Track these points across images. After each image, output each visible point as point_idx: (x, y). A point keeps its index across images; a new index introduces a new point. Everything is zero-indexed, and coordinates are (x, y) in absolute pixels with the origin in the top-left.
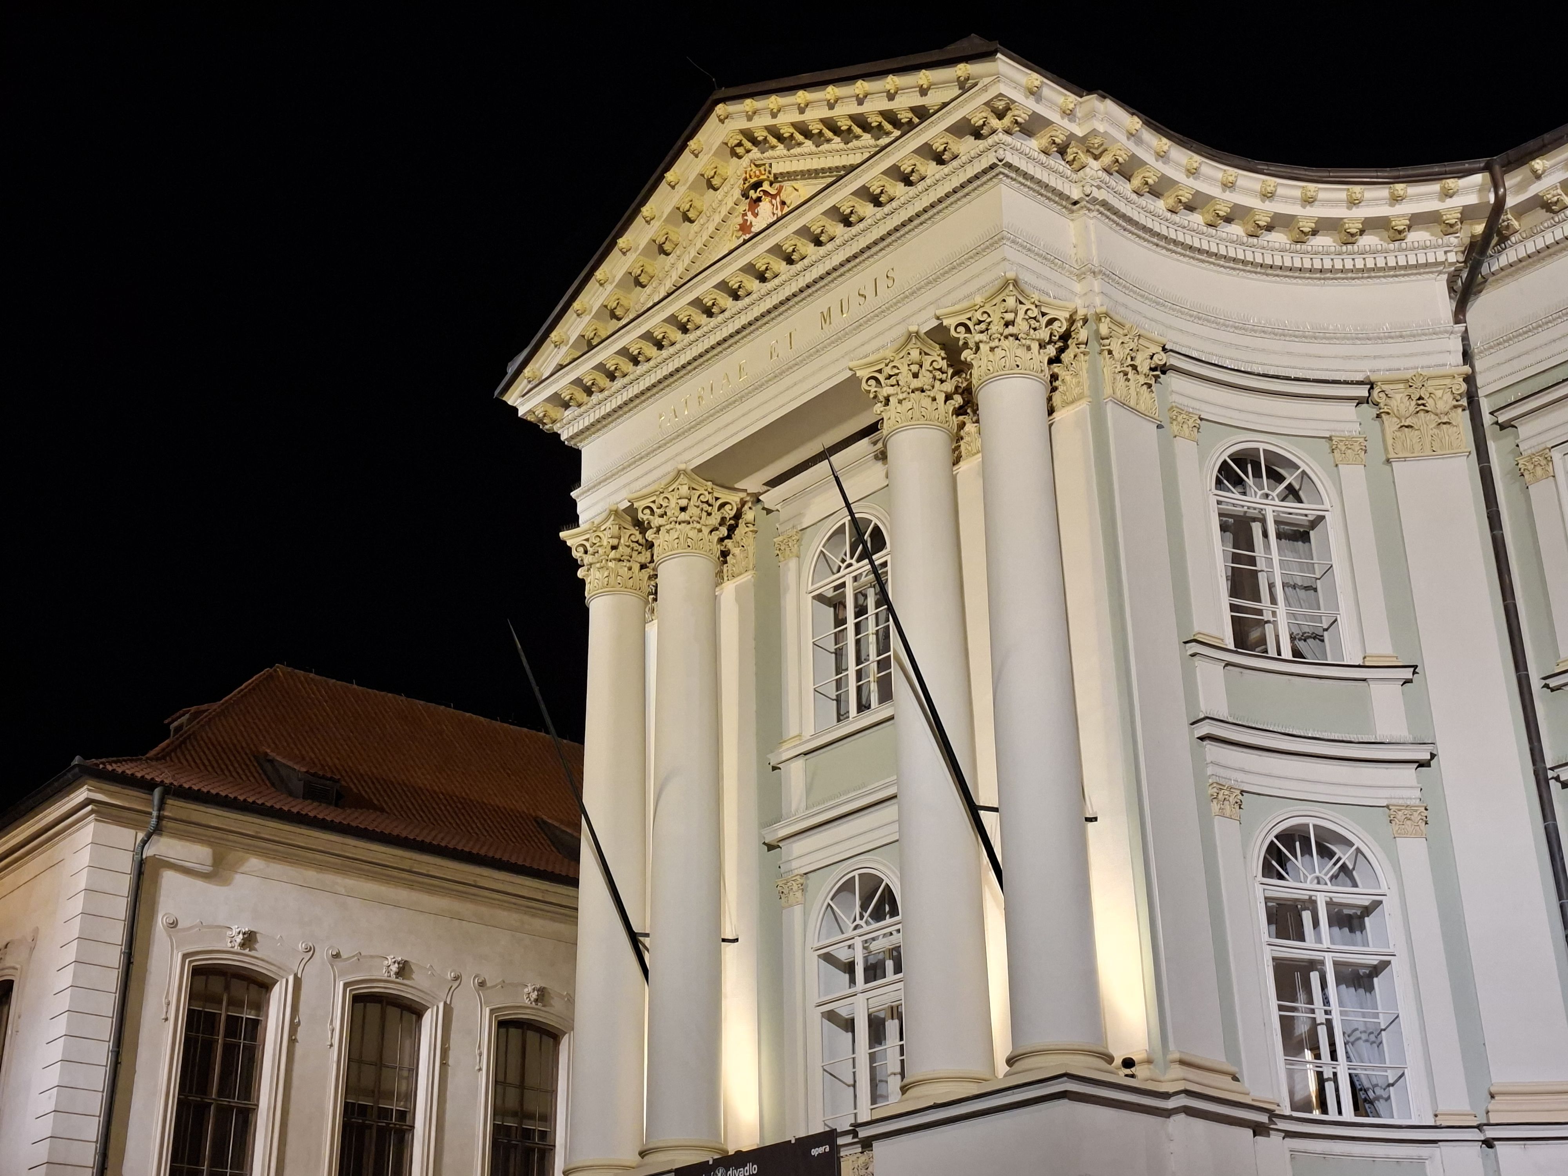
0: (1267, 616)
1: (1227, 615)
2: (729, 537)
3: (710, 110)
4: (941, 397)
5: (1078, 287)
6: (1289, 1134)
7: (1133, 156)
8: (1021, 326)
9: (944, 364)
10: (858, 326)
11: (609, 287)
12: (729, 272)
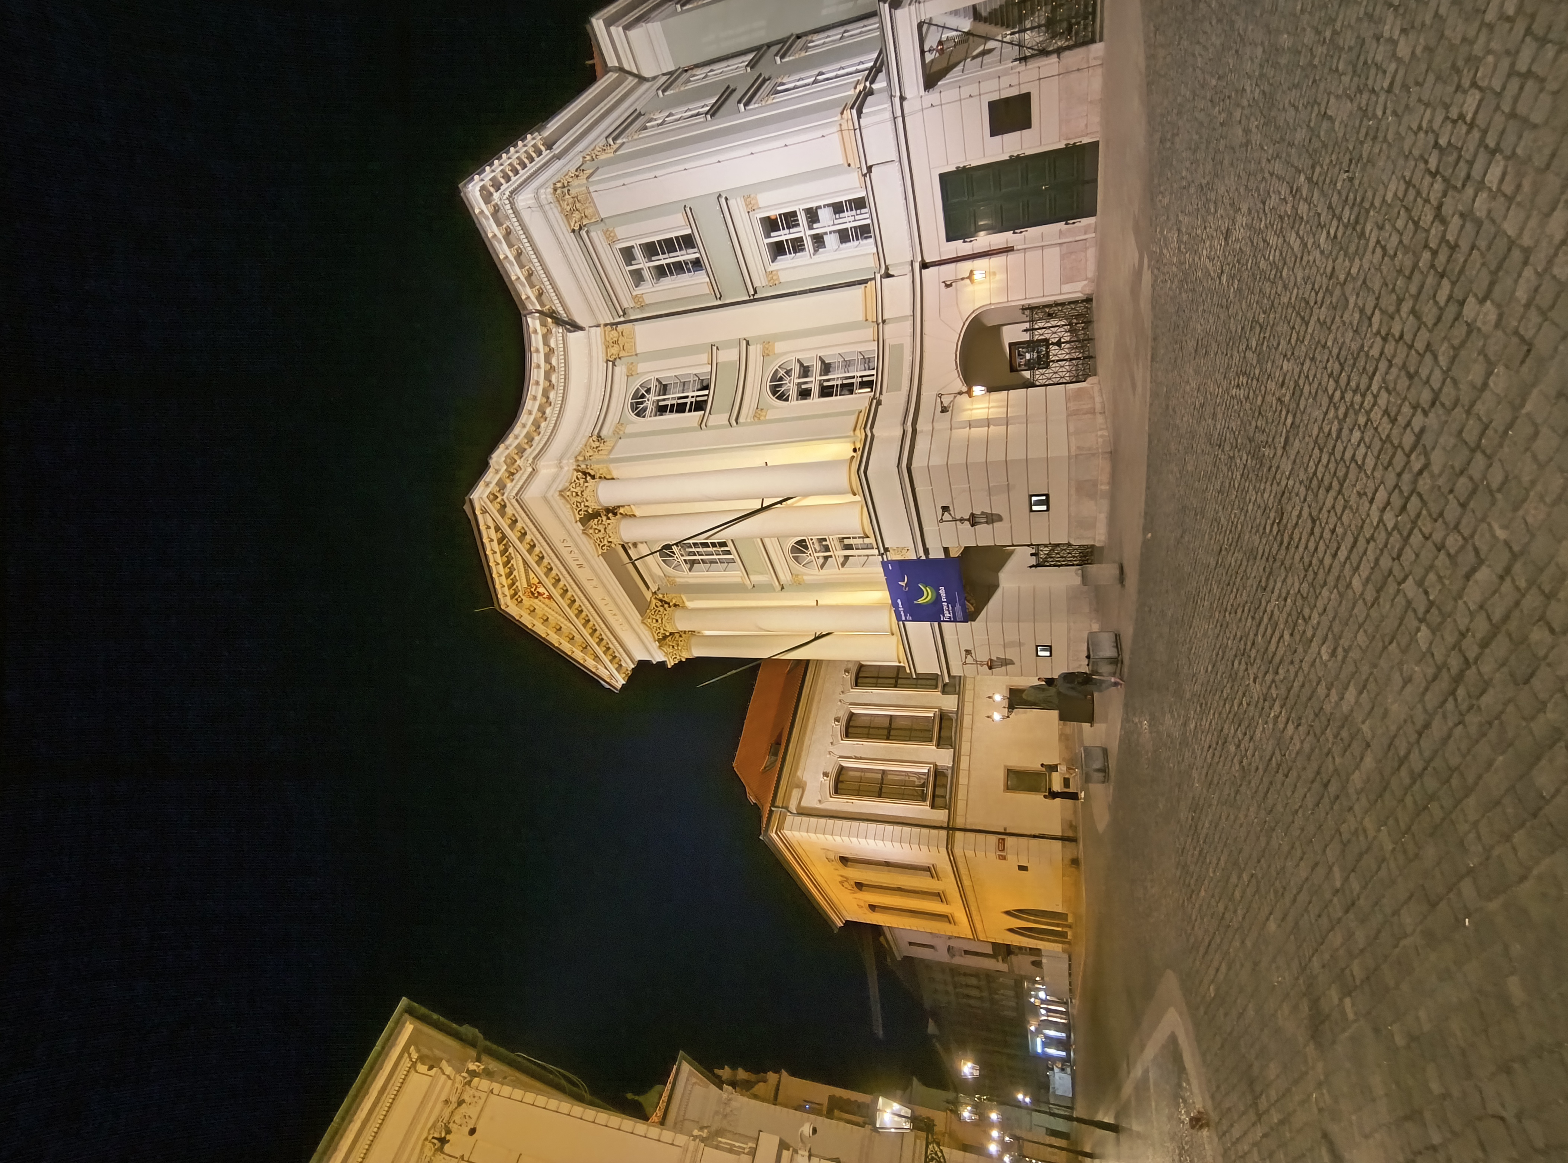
0: (693, 400)
1: (693, 413)
2: (669, 604)
3: (503, 610)
4: (608, 521)
5: (566, 469)
6: (881, 393)
7: (516, 447)
8: (578, 490)
9: (596, 520)
10: (582, 553)
11: (574, 649)
12: (564, 604)
